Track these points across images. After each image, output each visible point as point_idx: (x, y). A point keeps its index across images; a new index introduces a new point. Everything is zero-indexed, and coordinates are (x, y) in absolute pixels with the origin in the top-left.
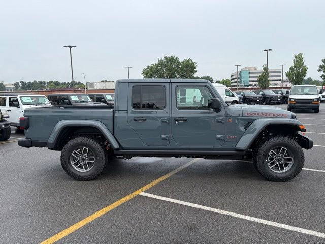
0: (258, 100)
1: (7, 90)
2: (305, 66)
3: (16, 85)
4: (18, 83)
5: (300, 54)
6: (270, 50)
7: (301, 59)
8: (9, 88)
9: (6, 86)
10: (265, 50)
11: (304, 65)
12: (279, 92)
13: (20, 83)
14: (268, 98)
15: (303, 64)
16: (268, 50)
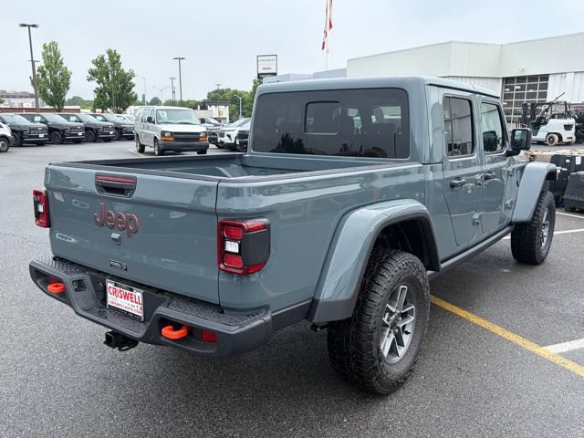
0: (42, 136)
2: (66, 68)
5: (53, 43)
6: (34, 26)
7: (57, 55)
10: (24, 25)
11: (64, 66)
12: (73, 119)
14: (58, 130)
15: (61, 63)
16: (29, 26)
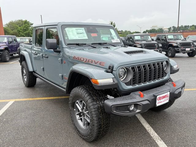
1: (165, 32)
3: (170, 29)
4: (171, 27)
8: (165, 31)
9: (164, 30)
13: (172, 28)
